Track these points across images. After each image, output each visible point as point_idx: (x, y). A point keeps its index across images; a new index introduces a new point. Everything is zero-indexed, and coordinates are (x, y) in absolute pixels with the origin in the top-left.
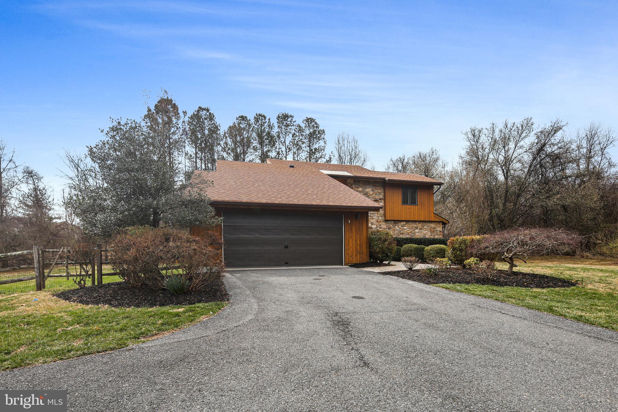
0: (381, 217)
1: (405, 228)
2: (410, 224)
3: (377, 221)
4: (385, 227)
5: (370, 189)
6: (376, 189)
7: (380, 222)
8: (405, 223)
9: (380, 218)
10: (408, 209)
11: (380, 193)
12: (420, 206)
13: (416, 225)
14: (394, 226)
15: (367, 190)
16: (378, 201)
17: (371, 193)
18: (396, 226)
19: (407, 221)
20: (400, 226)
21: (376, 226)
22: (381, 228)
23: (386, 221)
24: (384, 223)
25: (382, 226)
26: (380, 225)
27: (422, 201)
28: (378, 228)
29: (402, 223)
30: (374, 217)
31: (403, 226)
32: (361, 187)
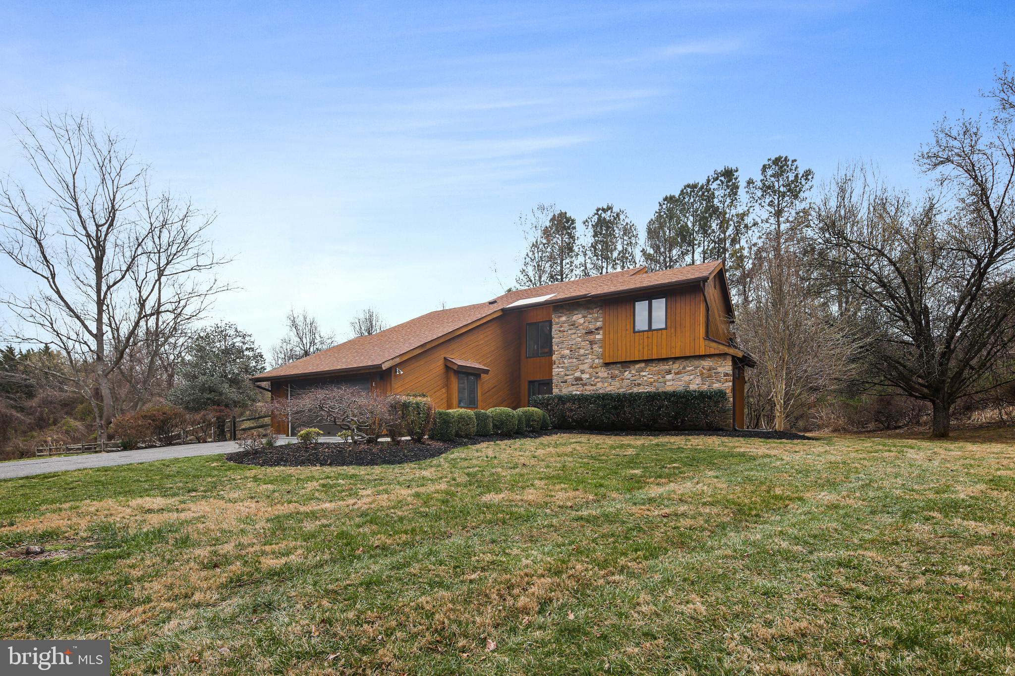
0: (598, 358)
1: (644, 374)
2: (654, 365)
3: (591, 367)
4: (606, 375)
5: (580, 316)
6: (590, 314)
7: (596, 367)
8: (643, 365)
9: (597, 361)
10: (646, 340)
11: (596, 320)
12: (673, 330)
13: (667, 367)
14: (622, 373)
15: (575, 318)
16: (592, 332)
17: (582, 321)
18: (625, 371)
19: (648, 362)
20: (633, 372)
21: (590, 375)
22: (598, 377)
23: (607, 365)
24: (603, 369)
25: (599, 374)
26: (597, 373)
27: (678, 319)
28: (593, 379)
29: (637, 366)
30: (586, 361)
31: (640, 370)
32: (566, 315)
